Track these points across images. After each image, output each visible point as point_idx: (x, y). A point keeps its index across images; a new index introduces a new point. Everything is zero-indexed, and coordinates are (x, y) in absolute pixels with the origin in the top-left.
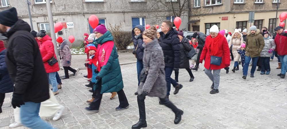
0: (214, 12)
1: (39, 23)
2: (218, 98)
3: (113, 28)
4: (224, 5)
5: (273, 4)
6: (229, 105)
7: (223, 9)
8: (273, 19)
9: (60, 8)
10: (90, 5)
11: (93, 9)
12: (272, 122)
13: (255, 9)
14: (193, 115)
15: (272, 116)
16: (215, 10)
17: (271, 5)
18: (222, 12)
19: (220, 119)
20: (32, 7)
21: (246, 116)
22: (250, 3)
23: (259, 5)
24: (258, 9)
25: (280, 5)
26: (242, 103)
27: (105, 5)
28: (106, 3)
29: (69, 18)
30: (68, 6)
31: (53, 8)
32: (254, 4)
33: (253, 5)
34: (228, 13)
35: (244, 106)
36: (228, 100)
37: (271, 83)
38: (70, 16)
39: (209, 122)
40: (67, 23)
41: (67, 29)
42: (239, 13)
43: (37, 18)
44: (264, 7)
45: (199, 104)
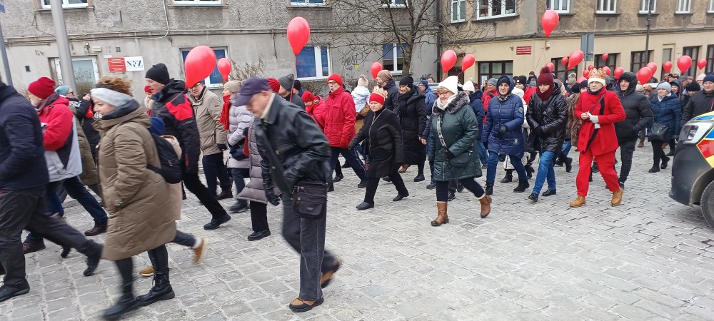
0: (498, 35)
1: (53, 58)
2: (466, 251)
3: (240, 72)
4: (521, 18)
5: (640, 15)
6: (488, 270)
7: (518, 28)
8: (642, 52)
9: (109, 20)
10: (187, 14)
11: (194, 23)
12: (581, 311)
13: (597, 28)
14: (391, 298)
15: (584, 297)
16: (502, 30)
17: (635, 19)
18: (516, 35)
19: (454, 306)
20: (35, 17)
21: (521, 296)
22: (586, 14)
23: (606, 19)
24: (604, 28)
25: (658, 20)
26: (521, 264)
27: (225, 14)
28: (227, 8)
29: (130, 45)
30: (129, 14)
31: (90, 21)
32: (594, 16)
33: (591, 17)
34: (531, 37)
35: (522, 272)
36: (488, 257)
37: (608, 211)
38: (134, 41)
39: (425, 315)
40: (127, 59)
41: (127, 74)
42: (557, 37)
43: (47, 46)
44: (618, 24)
45: (413, 268)
